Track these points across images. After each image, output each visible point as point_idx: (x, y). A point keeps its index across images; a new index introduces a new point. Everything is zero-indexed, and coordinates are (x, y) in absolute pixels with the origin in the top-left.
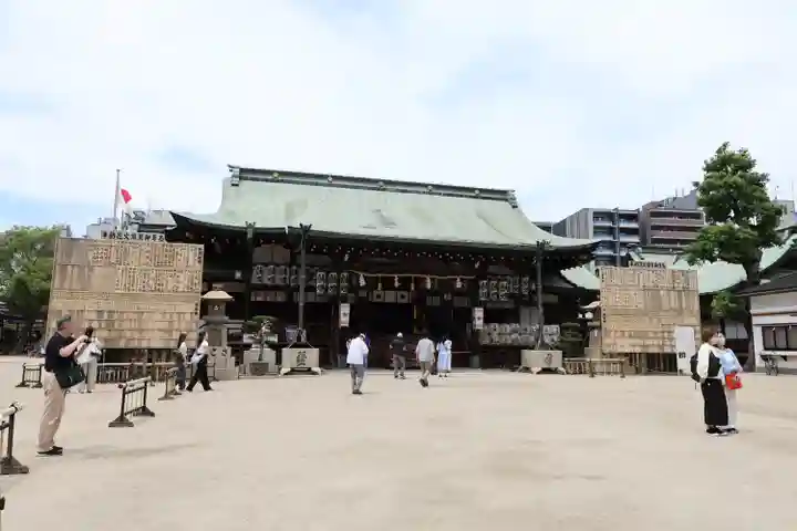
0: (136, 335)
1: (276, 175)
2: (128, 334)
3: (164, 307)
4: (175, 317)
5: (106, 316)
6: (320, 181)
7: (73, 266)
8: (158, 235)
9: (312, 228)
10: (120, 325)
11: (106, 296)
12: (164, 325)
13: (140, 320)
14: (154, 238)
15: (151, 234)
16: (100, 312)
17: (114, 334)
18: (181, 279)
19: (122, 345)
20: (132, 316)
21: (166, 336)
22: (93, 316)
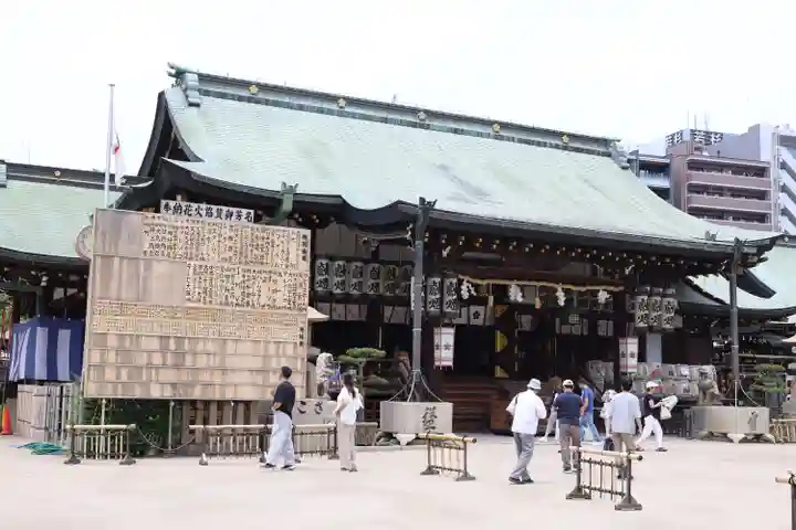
0: (217, 379)
1: (254, 89)
2: (205, 377)
3: (257, 332)
4: (272, 348)
5: (172, 345)
6: (326, 105)
7: (122, 258)
8: (244, 211)
9: (437, 207)
10: (194, 362)
11: (173, 312)
12: (257, 363)
13: (224, 355)
14: (239, 216)
15: (234, 210)
16: (164, 338)
17: (185, 377)
18: (280, 285)
19: (197, 394)
20: (211, 347)
21: (259, 379)
22: (155, 344)
